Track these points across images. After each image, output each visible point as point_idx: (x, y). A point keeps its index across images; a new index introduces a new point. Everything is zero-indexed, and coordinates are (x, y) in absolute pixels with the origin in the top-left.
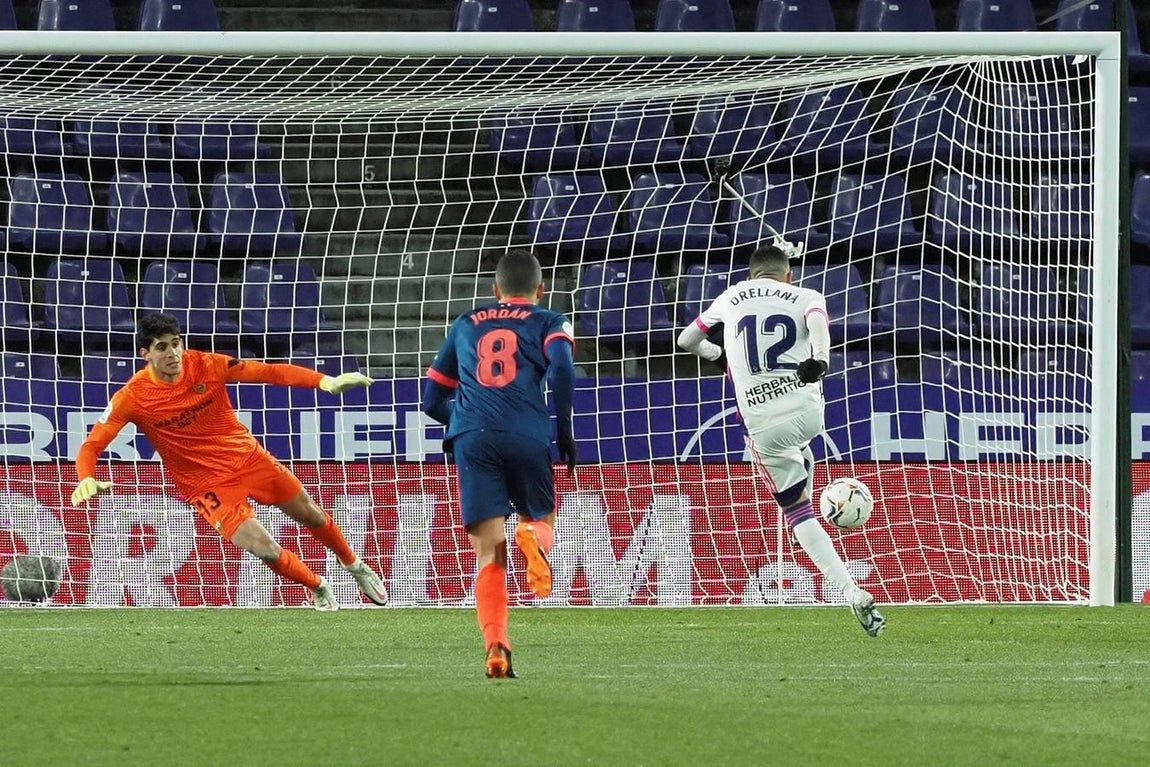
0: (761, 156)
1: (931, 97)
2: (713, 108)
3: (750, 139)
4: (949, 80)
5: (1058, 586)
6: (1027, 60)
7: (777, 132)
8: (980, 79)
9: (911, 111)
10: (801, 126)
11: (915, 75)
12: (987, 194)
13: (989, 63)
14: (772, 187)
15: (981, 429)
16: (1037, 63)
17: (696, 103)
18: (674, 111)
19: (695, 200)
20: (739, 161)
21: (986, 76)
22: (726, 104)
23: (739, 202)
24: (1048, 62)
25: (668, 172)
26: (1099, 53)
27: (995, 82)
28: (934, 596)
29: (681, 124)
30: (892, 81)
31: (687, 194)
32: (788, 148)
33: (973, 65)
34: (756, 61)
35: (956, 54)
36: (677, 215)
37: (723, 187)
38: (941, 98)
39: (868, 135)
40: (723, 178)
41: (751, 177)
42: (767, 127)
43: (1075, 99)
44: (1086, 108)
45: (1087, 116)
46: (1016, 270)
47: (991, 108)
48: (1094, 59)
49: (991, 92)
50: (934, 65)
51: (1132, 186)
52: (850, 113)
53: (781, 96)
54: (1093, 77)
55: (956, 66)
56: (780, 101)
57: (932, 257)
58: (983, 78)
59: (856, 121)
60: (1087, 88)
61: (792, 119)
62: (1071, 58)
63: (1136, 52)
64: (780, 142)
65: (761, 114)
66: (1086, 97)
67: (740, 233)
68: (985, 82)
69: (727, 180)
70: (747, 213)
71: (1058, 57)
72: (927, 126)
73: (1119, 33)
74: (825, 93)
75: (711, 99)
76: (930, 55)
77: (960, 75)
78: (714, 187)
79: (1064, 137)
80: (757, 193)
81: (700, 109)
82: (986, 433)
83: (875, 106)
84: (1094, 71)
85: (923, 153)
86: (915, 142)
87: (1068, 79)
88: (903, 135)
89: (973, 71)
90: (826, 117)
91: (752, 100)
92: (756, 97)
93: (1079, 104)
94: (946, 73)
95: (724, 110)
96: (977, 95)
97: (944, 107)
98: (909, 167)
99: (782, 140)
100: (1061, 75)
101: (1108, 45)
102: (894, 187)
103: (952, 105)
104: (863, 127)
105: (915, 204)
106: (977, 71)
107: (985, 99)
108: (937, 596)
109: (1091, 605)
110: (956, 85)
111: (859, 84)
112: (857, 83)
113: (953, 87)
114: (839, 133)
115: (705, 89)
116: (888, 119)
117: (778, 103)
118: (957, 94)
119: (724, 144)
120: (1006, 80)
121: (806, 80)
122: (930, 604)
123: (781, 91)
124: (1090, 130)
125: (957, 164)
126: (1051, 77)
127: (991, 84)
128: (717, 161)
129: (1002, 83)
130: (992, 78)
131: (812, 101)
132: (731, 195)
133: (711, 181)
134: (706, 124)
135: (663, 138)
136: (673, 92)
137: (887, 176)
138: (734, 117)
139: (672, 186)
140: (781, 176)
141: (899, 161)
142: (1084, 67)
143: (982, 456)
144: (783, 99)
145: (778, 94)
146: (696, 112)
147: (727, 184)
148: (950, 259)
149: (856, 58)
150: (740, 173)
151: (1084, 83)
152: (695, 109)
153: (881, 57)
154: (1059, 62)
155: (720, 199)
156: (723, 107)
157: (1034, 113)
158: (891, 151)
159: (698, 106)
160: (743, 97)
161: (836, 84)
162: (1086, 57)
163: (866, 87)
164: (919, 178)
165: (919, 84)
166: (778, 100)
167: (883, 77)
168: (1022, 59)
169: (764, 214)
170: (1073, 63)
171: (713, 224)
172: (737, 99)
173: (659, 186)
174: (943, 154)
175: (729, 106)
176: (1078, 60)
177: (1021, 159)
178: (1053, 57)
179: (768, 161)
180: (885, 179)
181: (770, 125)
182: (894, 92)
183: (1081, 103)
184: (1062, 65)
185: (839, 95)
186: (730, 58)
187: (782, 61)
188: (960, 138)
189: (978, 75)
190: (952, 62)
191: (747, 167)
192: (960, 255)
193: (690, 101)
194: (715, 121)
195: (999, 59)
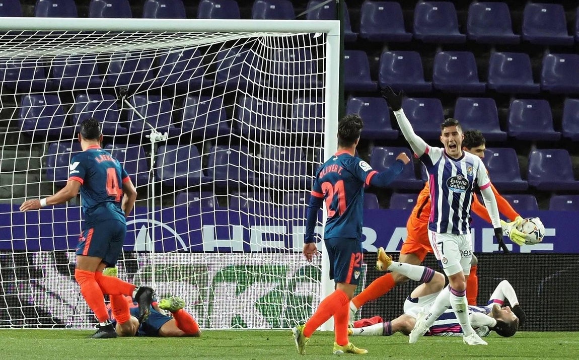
0: (145, 86)
1: (238, 55)
2: (119, 59)
3: (138, 77)
4: (248, 47)
5: (303, 320)
6: (289, 36)
7: (154, 73)
8: (263, 46)
9: (226, 63)
10: (167, 70)
11: (229, 44)
12: (265, 108)
13: (269, 37)
14: (151, 103)
15: (263, 235)
16: (295, 37)
17: (109, 57)
18: (98, 61)
19: (108, 109)
20: (133, 89)
21: (267, 45)
22: (126, 57)
23: (132, 110)
24: (300, 37)
25: (94, 94)
26: (328, 32)
27: (271, 48)
28: (236, 325)
29: (101, 68)
30: (216, 47)
31: (105, 105)
32: (159, 82)
33: (260, 38)
34: (142, 34)
35: (252, 32)
37: (124, 102)
38: (243, 56)
39: (203, 76)
40: (124, 97)
41: (140, 97)
42: (148, 70)
43: (315, 57)
44: (320, 62)
45: (321, 66)
46: (282, 149)
47: (269, 62)
48: (325, 35)
49: (271, 54)
50: (240, 38)
51: (346, 104)
52: (194, 63)
53: (156, 54)
54: (325, 45)
55: (252, 39)
56: (156, 57)
57: (235, 142)
58: (265, 46)
59: (197, 68)
60: (322, 51)
61: (162, 66)
62: (313, 35)
63: (349, 32)
64: (155, 79)
65: (145, 63)
66: (321, 55)
67: (133, 127)
68: (266, 48)
69: (126, 98)
70: (136, 116)
71: (306, 34)
72: (235, 72)
73: (339, 21)
74: (181, 52)
75: (118, 55)
76: (236, 32)
77: (253, 44)
78: (119, 102)
79: (308, 77)
80: (143, 106)
81: (112, 60)
82: (265, 237)
83: (207, 60)
84: (325, 41)
85: (232, 86)
86: (228, 80)
87: (305, 47)
88: (222, 76)
89: (260, 42)
90: (180, 67)
91: (140, 56)
92: (142, 54)
94: (246, 43)
95: (125, 61)
96: (262, 55)
97: (244, 61)
98: (224, 93)
99: (157, 78)
100: (308, 44)
101: (333, 28)
102: (216, 104)
103: (249, 61)
104: (201, 72)
105: (227, 114)
106: (262, 42)
107: (266, 57)
108: (238, 324)
109: (321, 331)
110: (251, 49)
111: (199, 48)
112: (197, 47)
113: (249, 50)
114: (187, 75)
115: (115, 49)
116: (214, 67)
117: (154, 57)
118: (251, 54)
119: (124, 79)
120: (277, 47)
121: (170, 44)
122: (233, 329)
123: (156, 51)
124: (323, 73)
125: (250, 92)
126: (302, 45)
127: (269, 49)
128: (120, 89)
129: (275, 48)
130: (270, 46)
131: (173, 57)
132: (129, 107)
133: (117, 99)
134: (115, 68)
135: (92, 75)
136: (97, 50)
137: (212, 98)
138: (130, 65)
139: (97, 101)
140: (156, 97)
141: (219, 90)
142: (320, 40)
143: (264, 249)
144: (157, 55)
145: (154, 52)
146: (110, 62)
147: (126, 101)
148: (245, 143)
149: (196, 33)
150: (133, 95)
151: (320, 48)
152: (109, 60)
153: (210, 33)
154: (306, 37)
155: (122, 109)
156: (125, 59)
157: (291, 64)
158: (215, 85)
159: (111, 58)
160: (135, 53)
161: (186, 48)
162: (321, 34)
163: (202, 50)
164: (229, 99)
165: (231, 49)
166: (154, 56)
167: (212, 44)
168: (287, 35)
169: (146, 117)
170: (314, 37)
171: (118, 122)
172: (132, 55)
173: (89, 102)
174: (242, 87)
175: (127, 59)
176: (317, 35)
177: (283, 89)
178: (303, 34)
179: (148, 89)
180: (211, 100)
181: (150, 69)
182: (218, 53)
183: (318, 59)
184: (308, 38)
185: (188, 54)
186: (128, 32)
187: (156, 34)
188: (252, 78)
189: (263, 44)
190: (250, 36)
191: (137, 92)
192: (254, 141)
193: (106, 55)
194: (120, 66)
195: (275, 35)
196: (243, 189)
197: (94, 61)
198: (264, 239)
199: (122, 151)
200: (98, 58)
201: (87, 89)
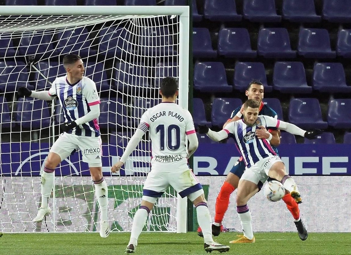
0: (47, 55)
1: (115, 31)
2: (28, 36)
3: (43, 48)
4: (122, 25)
5: (164, 225)
6: (152, 17)
7: (53, 46)
8: (133, 25)
9: (106, 38)
10: (63, 43)
11: (108, 24)
12: (135, 70)
13: (137, 19)
14: (52, 67)
15: (134, 163)
16: (156, 18)
17: (21, 34)
18: (13, 37)
19: (21, 72)
20: (38, 57)
21: (136, 24)
22: (33, 34)
23: (38, 73)
24: (160, 18)
25: (10, 61)
26: (181, 14)
27: (139, 26)
28: (115, 229)
29: (15, 42)
30: (99, 26)
31: (18, 69)
32: (58, 52)
33: (131, 19)
34: (45, 17)
35: (124, 15)
36: (13, 78)
37: (32, 67)
38: (119, 32)
39: (89, 47)
40: (32, 63)
41: (43, 63)
42: (49, 44)
43: (171, 33)
44: (175, 36)
45: (176, 40)
46: (148, 100)
47: (137, 37)
48: (179, 17)
49: (137, 30)
50: (116, 19)
51: (194, 67)
52: (83, 38)
53: (55, 31)
54: (179, 24)
55: (125, 20)
56: (55, 33)
57: (113, 95)
58: (135, 25)
59: (85, 42)
60: (176, 28)
61: (59, 40)
62: (169, 16)
63: (196, 14)
64: (55, 50)
65: (47, 38)
66: (175, 32)
67: (38, 85)
68: (136, 27)
69: (33, 64)
70: (41, 77)
71: (165, 16)
72: (113, 44)
73: (189, 6)
74: (73, 30)
75: (27, 32)
76: (114, 15)
77: (126, 24)
78: (28, 67)
79: (166, 48)
80: (46, 70)
81: (23, 36)
83: (92, 36)
84: (179, 21)
85: (111, 54)
86: (108, 50)
87: (164, 25)
88: (103, 47)
89: (131, 22)
90: (73, 40)
91: (44, 33)
92: (45, 32)
93: (173, 35)
94: (120, 23)
95: (32, 37)
96: (132, 32)
97: (120, 36)
98: (105, 60)
99: (55, 49)
100: (166, 23)
101: (184, 11)
102: (99, 68)
103: (123, 36)
104: (88, 44)
105: (107, 75)
106: (132, 22)
107: (135, 33)
108: (116, 229)
109: (177, 233)
110: (124, 28)
111: (86, 27)
112: (85, 26)
113: (123, 28)
114: (78, 46)
115: (24, 28)
116: (97, 41)
117: (54, 34)
118: (125, 31)
119: (32, 50)
120: (144, 25)
121: (65, 25)
122: (114, 232)
123: (55, 29)
124: (177, 45)
125: (124, 59)
126: (162, 24)
127: (138, 27)
128: (29, 57)
129: (142, 27)
130: (138, 25)
131: (67, 33)
132: (35, 70)
133: (27, 65)
134: (25, 42)
135: (8, 48)
136: (12, 30)
137: (96, 63)
138: (36, 40)
139: (12, 66)
140: (55, 63)
141: (101, 57)
142: (175, 20)
143: (136, 173)
144: (56, 32)
145: (54, 30)
146: (21, 38)
147: (33, 65)
148: (120, 96)
149: (85, 16)
150: (39, 62)
151: (175, 26)
152: (21, 36)
153: (95, 16)
154: (165, 18)
155: (30, 72)
156: (32, 35)
157: (154, 38)
158: (98, 54)
159: (22, 35)
160: (40, 32)
161: (77, 27)
162: (176, 16)
163: (89, 28)
164: (109, 64)
165: (110, 27)
166: (54, 33)
167: (96, 24)
168: (150, 17)
169: (48, 78)
170: (171, 18)
171: (28, 81)
172: (38, 32)
173: (6, 67)
174: (118, 55)
175: (34, 35)
176: (172, 17)
177: (148, 57)
178: (162, 16)
179: (50, 57)
180: (95, 65)
181: (50, 43)
182: (100, 30)
183: (173, 34)
184: (166, 19)
185: (78, 31)
186: (35, 16)
187: (56, 17)
188: (125, 48)
189: (133, 24)
190: (123, 18)
191: (41, 59)
192: (127, 94)
193: (19, 33)
194: (29, 41)
195: (141, 17)
196: (120, 129)
197: (10, 37)
198: (135, 166)
199: (31, 103)
200: (13, 35)
201: (5, 57)
